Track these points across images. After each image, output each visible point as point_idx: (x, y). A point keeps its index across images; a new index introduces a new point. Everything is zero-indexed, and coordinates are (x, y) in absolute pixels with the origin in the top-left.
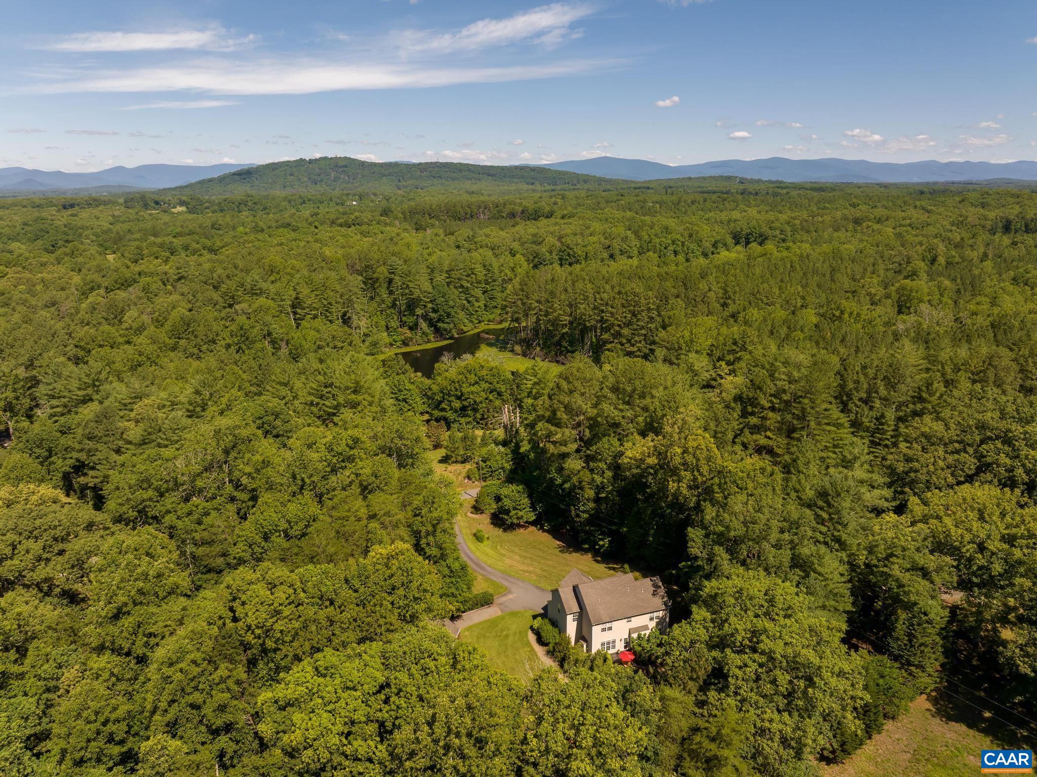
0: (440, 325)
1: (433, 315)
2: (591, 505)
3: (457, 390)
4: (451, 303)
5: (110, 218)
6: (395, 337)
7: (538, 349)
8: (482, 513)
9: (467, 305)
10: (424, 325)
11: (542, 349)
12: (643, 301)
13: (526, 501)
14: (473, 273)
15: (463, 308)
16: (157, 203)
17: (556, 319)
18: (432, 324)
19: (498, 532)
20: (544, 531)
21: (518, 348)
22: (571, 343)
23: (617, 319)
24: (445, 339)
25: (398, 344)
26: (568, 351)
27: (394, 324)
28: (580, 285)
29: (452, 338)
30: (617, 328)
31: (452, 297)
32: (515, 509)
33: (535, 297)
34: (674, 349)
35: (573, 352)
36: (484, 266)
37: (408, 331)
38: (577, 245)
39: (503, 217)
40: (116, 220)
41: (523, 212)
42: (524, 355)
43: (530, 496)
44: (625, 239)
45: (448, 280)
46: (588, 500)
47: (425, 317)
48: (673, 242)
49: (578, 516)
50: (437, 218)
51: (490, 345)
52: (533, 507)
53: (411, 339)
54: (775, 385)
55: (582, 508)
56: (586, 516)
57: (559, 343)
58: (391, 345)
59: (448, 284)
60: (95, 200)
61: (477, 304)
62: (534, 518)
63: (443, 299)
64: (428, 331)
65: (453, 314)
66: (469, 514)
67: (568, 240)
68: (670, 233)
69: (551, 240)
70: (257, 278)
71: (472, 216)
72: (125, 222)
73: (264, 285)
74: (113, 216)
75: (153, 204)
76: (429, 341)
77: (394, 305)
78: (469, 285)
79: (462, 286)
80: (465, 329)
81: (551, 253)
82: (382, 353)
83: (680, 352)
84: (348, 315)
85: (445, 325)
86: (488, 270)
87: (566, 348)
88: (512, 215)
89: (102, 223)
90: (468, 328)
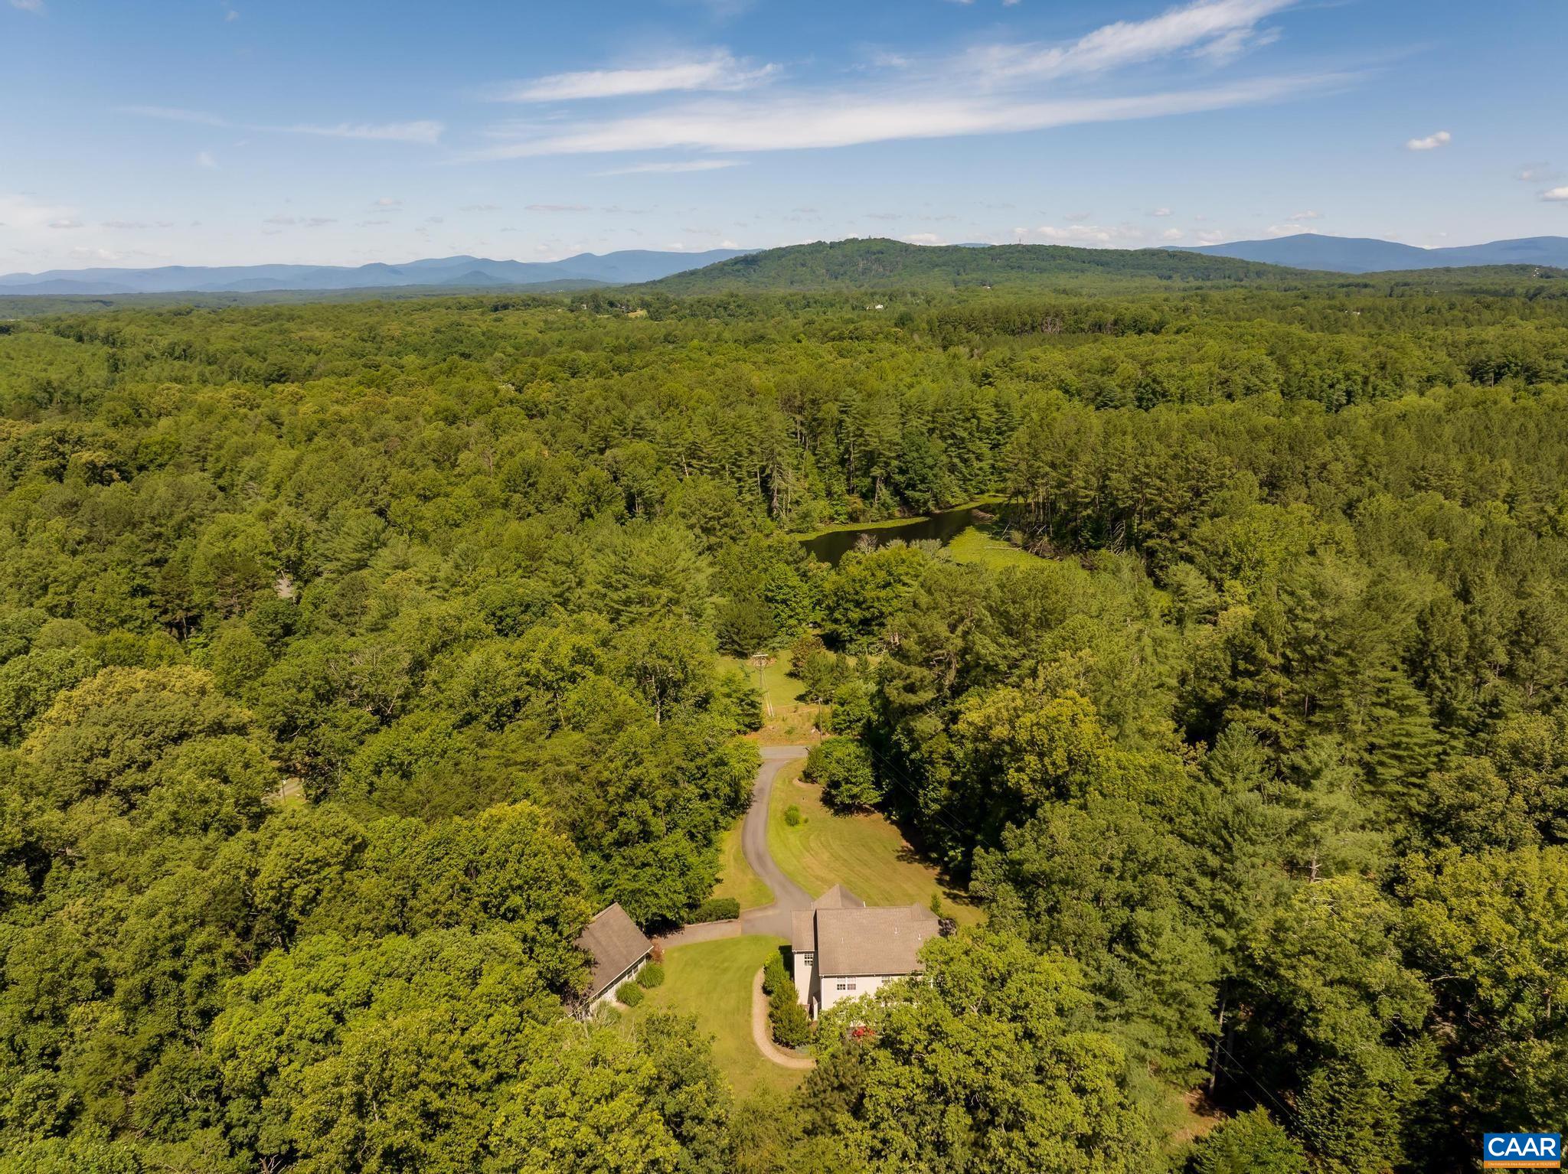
0: (909, 493)
1: (898, 478)
2: (944, 791)
3: (857, 593)
4: (929, 461)
5: (542, 324)
6: (838, 508)
7: (1046, 539)
8: (814, 782)
9: (960, 465)
10: (884, 493)
11: (1051, 540)
13: (867, 772)
14: (974, 417)
15: (952, 469)
16: (612, 304)
17: (1075, 493)
18: (897, 491)
19: (826, 813)
20: (893, 822)
21: (1017, 536)
22: (1097, 533)
23: (1166, 500)
24: (918, 515)
25: (843, 518)
26: (1090, 547)
27: (839, 487)
28: (1116, 441)
29: (927, 513)
30: (1166, 515)
31: (933, 451)
32: (847, 781)
33: (1048, 457)
34: (1217, 554)
35: (1097, 548)
36: (996, 405)
37: (858, 500)
38: (1170, 376)
39: (1082, 330)
40: (549, 326)
41: (1116, 323)
42: (1026, 548)
43: (875, 766)
44: (1257, 369)
45: (930, 425)
46: (941, 783)
47: (887, 481)
48: (1347, 377)
49: (926, 805)
50: (978, 330)
51: (981, 528)
52: (878, 785)
53: (864, 512)
54: (1296, 628)
55: (932, 794)
56: (935, 807)
57: (1075, 533)
58: (832, 519)
59: (931, 431)
60: (534, 299)
61: (976, 464)
62: (879, 799)
63: (915, 455)
64: (889, 501)
65: (930, 477)
66: (796, 782)
67: (1157, 370)
68: (1345, 361)
69: (1129, 368)
70: (643, 412)
71: (1033, 328)
72: (559, 329)
73: (650, 424)
74: (546, 321)
75: (606, 306)
76: (891, 517)
77: (843, 462)
78: (965, 435)
79: (953, 436)
80: (952, 501)
81: (1123, 387)
82: (814, 529)
83: (1225, 559)
84: (768, 471)
85: (917, 495)
86: (1003, 413)
87: (1087, 540)
88: (1098, 327)
89: (530, 331)
90: (959, 500)
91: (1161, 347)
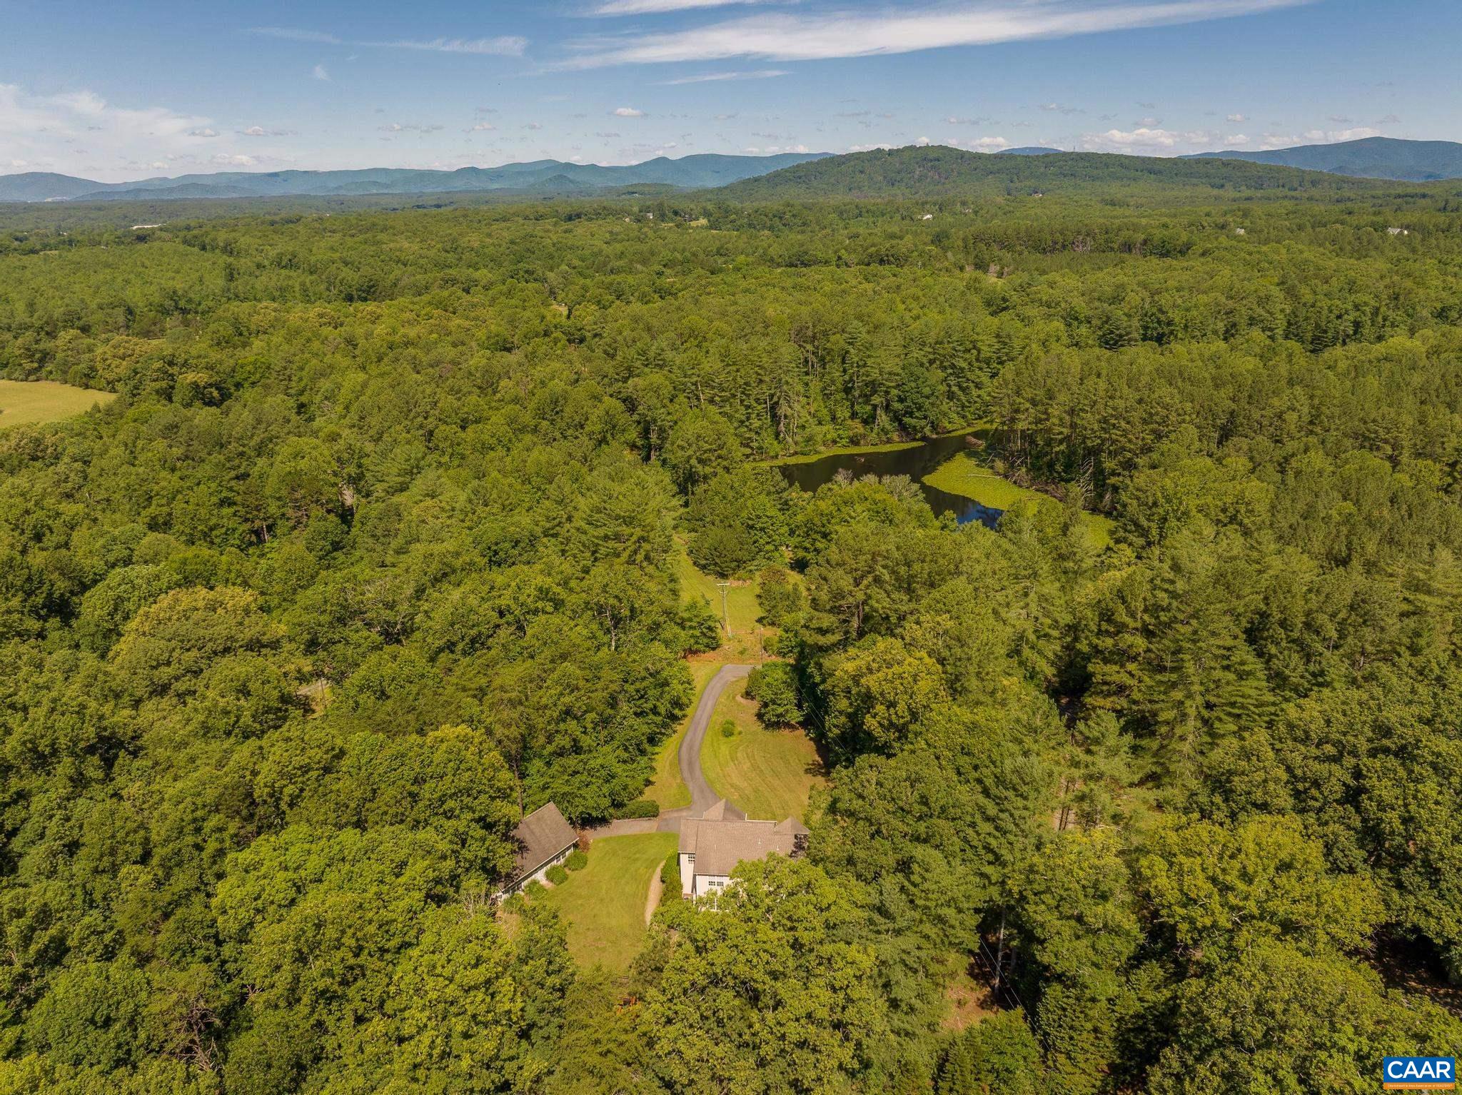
0: (907, 420)
1: (897, 405)
2: (843, 719)
3: (824, 526)
4: (927, 391)
5: (607, 235)
6: (841, 432)
7: (1024, 470)
8: (753, 698)
9: (960, 393)
10: (883, 419)
11: (1028, 471)
12: (1173, 417)
13: (790, 695)
14: (975, 347)
15: (951, 396)
16: (676, 213)
17: (1049, 430)
18: (897, 418)
19: (758, 727)
20: (811, 739)
21: (1000, 465)
22: (1068, 467)
23: (1130, 441)
24: (914, 440)
25: (844, 441)
26: (1062, 480)
27: (843, 413)
28: (1089, 382)
29: (924, 438)
30: (1129, 455)
31: (932, 381)
32: (774, 702)
33: (1028, 393)
35: (1068, 481)
36: (998, 336)
37: (860, 426)
38: (1175, 306)
39: (1112, 249)
40: (613, 238)
41: (1145, 242)
42: (1006, 477)
43: (798, 691)
44: (1264, 301)
45: (931, 357)
46: (841, 712)
47: (887, 408)
48: (1357, 307)
49: (830, 730)
50: (1009, 248)
51: (972, 454)
52: (799, 706)
53: (864, 436)
55: (835, 721)
56: (836, 731)
57: (1051, 466)
58: (834, 442)
59: (931, 362)
60: (605, 208)
61: (975, 392)
62: (801, 719)
63: (913, 385)
64: (888, 427)
65: (927, 405)
66: (739, 698)
67: (1165, 300)
68: (1356, 292)
69: (1135, 298)
70: (664, 345)
71: (1064, 247)
72: (623, 240)
74: (611, 232)
75: (671, 215)
76: (889, 441)
77: (847, 390)
78: (964, 365)
79: (953, 366)
80: (949, 427)
81: (1128, 316)
82: (817, 452)
84: (775, 399)
85: (913, 421)
86: (1005, 344)
87: (1059, 473)
88: (1128, 247)
89: (596, 242)
90: (956, 425)
91: (1174, 273)
